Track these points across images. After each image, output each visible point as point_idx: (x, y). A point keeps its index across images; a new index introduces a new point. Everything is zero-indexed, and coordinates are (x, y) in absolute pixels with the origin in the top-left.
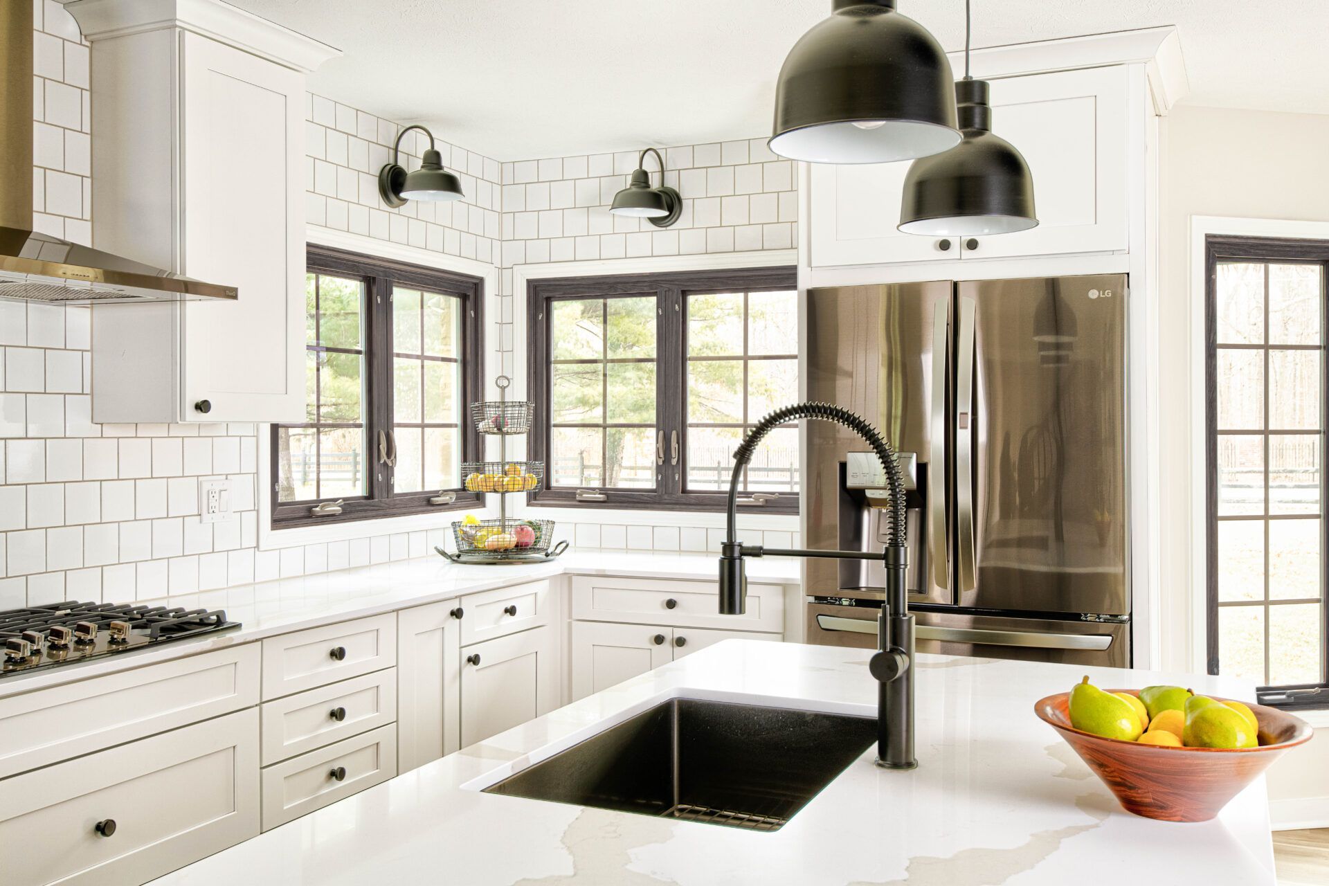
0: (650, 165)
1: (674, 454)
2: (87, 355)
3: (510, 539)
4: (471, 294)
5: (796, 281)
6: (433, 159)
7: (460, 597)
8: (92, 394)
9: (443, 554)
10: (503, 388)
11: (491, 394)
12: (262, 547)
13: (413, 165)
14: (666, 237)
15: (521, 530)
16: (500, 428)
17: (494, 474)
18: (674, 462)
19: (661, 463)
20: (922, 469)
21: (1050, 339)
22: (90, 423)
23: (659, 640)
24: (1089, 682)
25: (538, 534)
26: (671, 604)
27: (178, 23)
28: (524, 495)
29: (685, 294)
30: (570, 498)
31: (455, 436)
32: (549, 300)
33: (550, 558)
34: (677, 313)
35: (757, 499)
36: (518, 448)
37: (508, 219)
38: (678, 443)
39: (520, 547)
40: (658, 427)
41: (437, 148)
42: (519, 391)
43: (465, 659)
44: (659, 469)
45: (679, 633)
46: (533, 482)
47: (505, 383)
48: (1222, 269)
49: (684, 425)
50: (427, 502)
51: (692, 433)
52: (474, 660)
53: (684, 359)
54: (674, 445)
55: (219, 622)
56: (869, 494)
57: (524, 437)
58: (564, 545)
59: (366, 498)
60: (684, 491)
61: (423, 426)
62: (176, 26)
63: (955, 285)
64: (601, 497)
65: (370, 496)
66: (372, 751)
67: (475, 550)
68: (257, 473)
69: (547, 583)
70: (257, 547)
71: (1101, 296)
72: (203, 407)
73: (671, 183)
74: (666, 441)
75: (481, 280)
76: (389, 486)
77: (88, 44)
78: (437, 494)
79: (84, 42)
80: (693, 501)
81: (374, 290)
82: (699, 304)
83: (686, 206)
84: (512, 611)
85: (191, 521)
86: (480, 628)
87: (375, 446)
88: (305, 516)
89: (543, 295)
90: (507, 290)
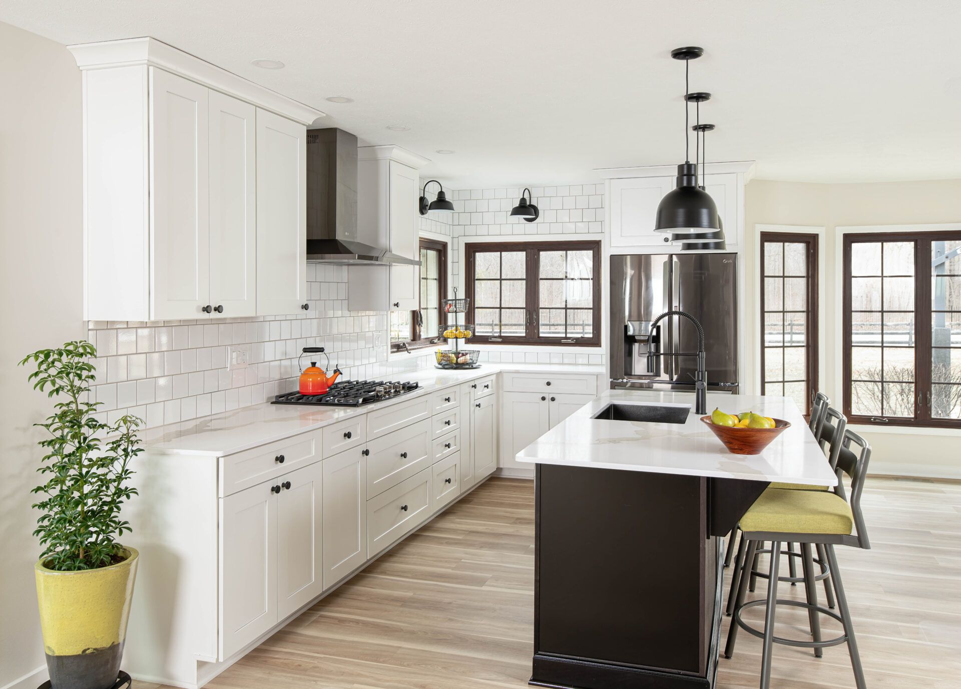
0: (526, 196)
1: (534, 321)
2: (347, 284)
4: (443, 249)
7: (474, 380)
8: (348, 299)
10: (455, 293)
11: (450, 296)
12: (389, 360)
14: (530, 227)
16: (454, 310)
17: (451, 330)
20: (658, 328)
21: (699, 272)
22: (348, 311)
23: (543, 399)
24: (718, 409)
26: (549, 384)
28: (465, 340)
30: (484, 340)
31: (436, 313)
34: (535, 259)
35: (572, 340)
36: (462, 318)
38: (536, 316)
40: (526, 309)
42: (461, 295)
43: (475, 405)
46: (468, 334)
47: (456, 290)
48: (767, 245)
49: (538, 308)
50: (431, 342)
51: (541, 312)
52: (479, 406)
53: (538, 279)
54: (534, 316)
55: (417, 386)
56: (637, 338)
57: (464, 314)
59: (412, 340)
60: (538, 337)
64: (500, 340)
66: (454, 438)
68: (387, 330)
69: (495, 376)
70: (387, 360)
71: (728, 262)
72: (397, 305)
73: (534, 203)
74: (531, 315)
75: (446, 243)
76: (420, 334)
80: (543, 341)
82: (544, 255)
83: (541, 213)
84: (487, 386)
85: (372, 349)
86: (479, 393)
87: (416, 318)
88: (398, 347)
89: (472, 249)
90: (456, 247)
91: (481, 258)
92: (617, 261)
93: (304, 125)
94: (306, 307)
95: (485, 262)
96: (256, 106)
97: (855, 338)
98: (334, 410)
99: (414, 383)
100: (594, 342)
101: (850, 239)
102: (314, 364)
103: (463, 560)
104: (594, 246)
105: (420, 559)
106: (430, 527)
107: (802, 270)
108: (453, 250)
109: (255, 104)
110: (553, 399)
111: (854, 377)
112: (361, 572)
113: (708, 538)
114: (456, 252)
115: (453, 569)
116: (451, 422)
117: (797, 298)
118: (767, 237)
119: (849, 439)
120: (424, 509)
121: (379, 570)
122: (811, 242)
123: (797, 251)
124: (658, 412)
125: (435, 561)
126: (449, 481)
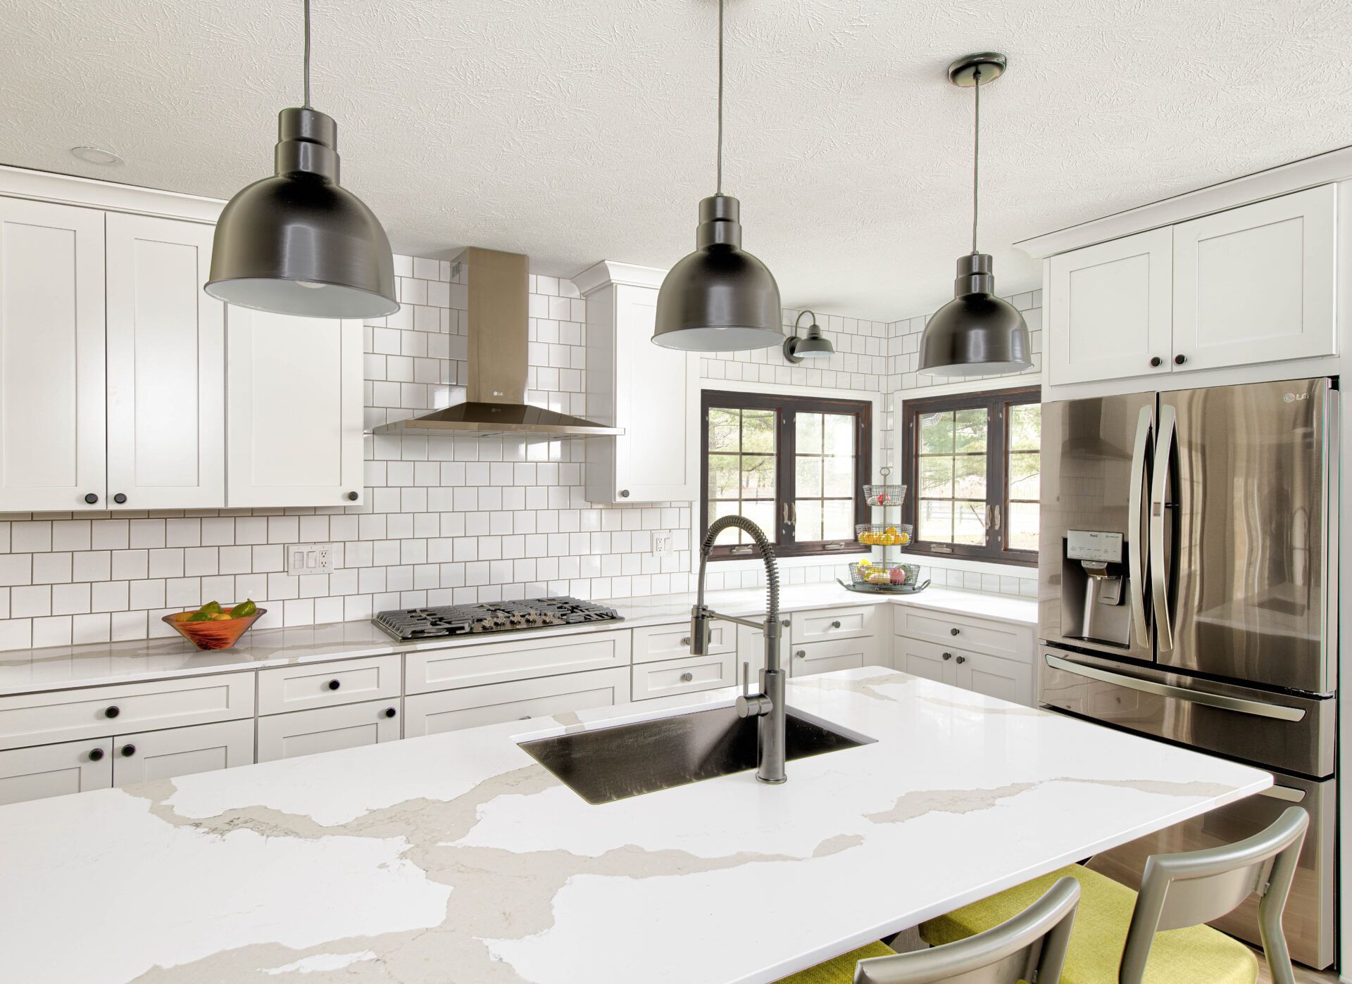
1: (998, 521)
3: (887, 576)
4: (862, 412)
5: (1040, 397)
6: (814, 330)
7: (791, 613)
8: (585, 486)
9: (841, 582)
10: (885, 476)
11: (876, 479)
15: (894, 572)
16: (881, 502)
17: (876, 533)
18: (1000, 528)
19: (990, 528)
20: (1125, 546)
22: (584, 500)
23: (947, 657)
25: (909, 574)
26: (955, 632)
27: (612, 281)
28: (899, 548)
29: (1007, 405)
30: (929, 549)
31: (850, 506)
32: (918, 414)
33: (916, 591)
34: (1002, 419)
37: (891, 360)
38: (1000, 514)
39: (894, 582)
40: (988, 501)
41: (816, 324)
42: (896, 477)
43: (794, 653)
44: (987, 532)
45: (962, 654)
46: (906, 538)
47: (887, 472)
49: (1006, 501)
50: (822, 548)
51: (1013, 508)
52: (801, 654)
53: (1007, 453)
54: (997, 514)
56: (1084, 564)
58: (927, 583)
60: (1006, 549)
61: (822, 499)
62: (613, 283)
63: (1158, 394)
64: (948, 550)
65: (779, 542)
67: (865, 582)
68: (691, 529)
69: (873, 608)
70: (691, 571)
71: (1297, 399)
72: (625, 494)
74: (993, 512)
75: (870, 403)
76: (793, 537)
77: (584, 298)
78: (832, 543)
79: (582, 298)
80: (1010, 557)
81: (782, 416)
84: (838, 624)
87: (781, 512)
89: (914, 410)
94: (352, 496)
108: (881, 414)
110: (961, 660)
116: (699, 676)
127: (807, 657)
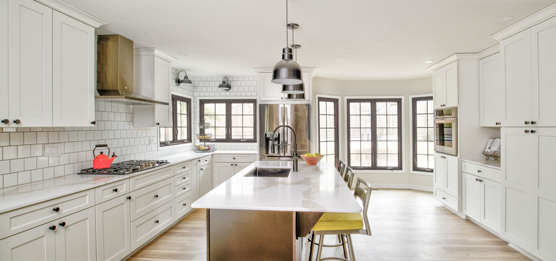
0: (226, 80)
1: (229, 132)
2: (132, 114)
4: (189, 102)
6: (186, 77)
8: (133, 121)
12: (159, 150)
13: (182, 78)
14: (228, 93)
15: (208, 146)
18: (229, 134)
19: (227, 134)
20: (279, 134)
22: (133, 127)
23: (232, 165)
25: (211, 147)
26: (234, 159)
27: (154, 55)
29: (231, 103)
30: (209, 141)
31: (186, 129)
32: (203, 104)
34: (230, 106)
35: (245, 140)
36: (198, 131)
39: (208, 150)
40: (226, 127)
41: (187, 75)
44: (226, 135)
45: (235, 163)
48: (320, 102)
49: (231, 127)
50: (182, 142)
51: (233, 129)
53: (231, 115)
54: (229, 130)
55: (166, 162)
56: (270, 138)
58: (216, 149)
59: (173, 141)
60: (231, 139)
61: (181, 127)
64: (215, 140)
65: (174, 141)
66: (188, 185)
67: (200, 150)
68: (158, 136)
69: (211, 156)
70: (158, 150)
71: (306, 107)
72: (158, 124)
73: (229, 83)
74: (228, 130)
75: (191, 99)
76: (177, 138)
78: (184, 140)
80: (233, 141)
81: (174, 101)
82: (234, 105)
83: (232, 87)
84: (206, 161)
85: (148, 145)
86: (202, 164)
87: (174, 131)
88: (164, 144)
89: (202, 102)
90: (195, 101)
91: (207, 106)
92: (262, 107)
93: (93, 27)
94: (94, 123)
95: (209, 108)
96: (53, 9)
97: (351, 139)
98: (113, 176)
99: (165, 161)
100: (254, 141)
101: (349, 101)
102: (102, 153)
103: (186, 245)
104: (254, 101)
105: (165, 246)
106: (175, 227)
107: (332, 112)
108: (194, 102)
109: (52, 7)
110: (236, 165)
111: (351, 152)
112: (130, 257)
113: (297, 239)
114: (195, 103)
115: (180, 250)
116: (186, 178)
117: (331, 124)
118: (320, 99)
119: (360, 181)
120: (170, 220)
121: (140, 255)
122: (336, 101)
123: (331, 105)
124: (277, 171)
125: (172, 247)
126: (185, 205)
127: (203, 170)
